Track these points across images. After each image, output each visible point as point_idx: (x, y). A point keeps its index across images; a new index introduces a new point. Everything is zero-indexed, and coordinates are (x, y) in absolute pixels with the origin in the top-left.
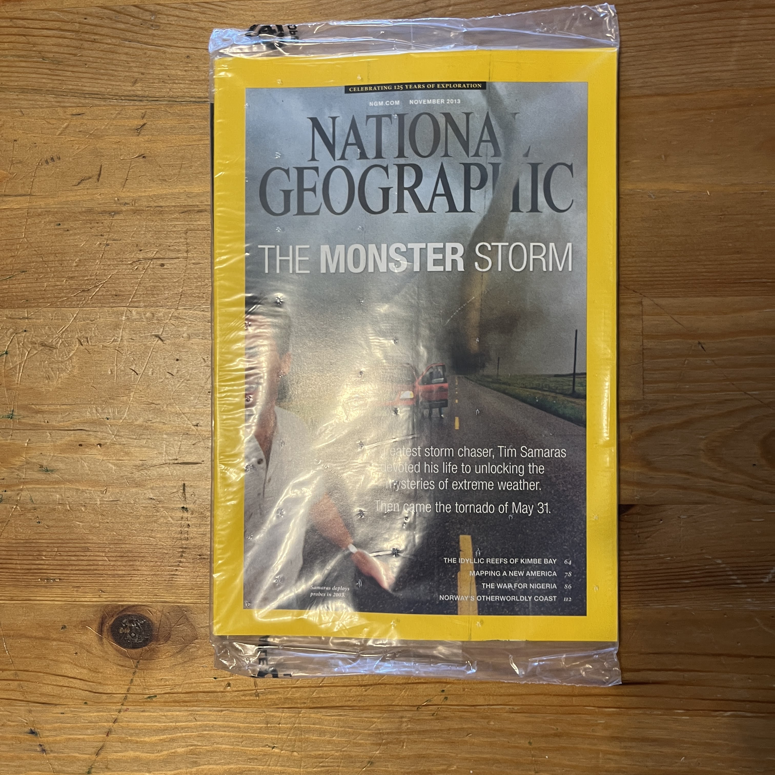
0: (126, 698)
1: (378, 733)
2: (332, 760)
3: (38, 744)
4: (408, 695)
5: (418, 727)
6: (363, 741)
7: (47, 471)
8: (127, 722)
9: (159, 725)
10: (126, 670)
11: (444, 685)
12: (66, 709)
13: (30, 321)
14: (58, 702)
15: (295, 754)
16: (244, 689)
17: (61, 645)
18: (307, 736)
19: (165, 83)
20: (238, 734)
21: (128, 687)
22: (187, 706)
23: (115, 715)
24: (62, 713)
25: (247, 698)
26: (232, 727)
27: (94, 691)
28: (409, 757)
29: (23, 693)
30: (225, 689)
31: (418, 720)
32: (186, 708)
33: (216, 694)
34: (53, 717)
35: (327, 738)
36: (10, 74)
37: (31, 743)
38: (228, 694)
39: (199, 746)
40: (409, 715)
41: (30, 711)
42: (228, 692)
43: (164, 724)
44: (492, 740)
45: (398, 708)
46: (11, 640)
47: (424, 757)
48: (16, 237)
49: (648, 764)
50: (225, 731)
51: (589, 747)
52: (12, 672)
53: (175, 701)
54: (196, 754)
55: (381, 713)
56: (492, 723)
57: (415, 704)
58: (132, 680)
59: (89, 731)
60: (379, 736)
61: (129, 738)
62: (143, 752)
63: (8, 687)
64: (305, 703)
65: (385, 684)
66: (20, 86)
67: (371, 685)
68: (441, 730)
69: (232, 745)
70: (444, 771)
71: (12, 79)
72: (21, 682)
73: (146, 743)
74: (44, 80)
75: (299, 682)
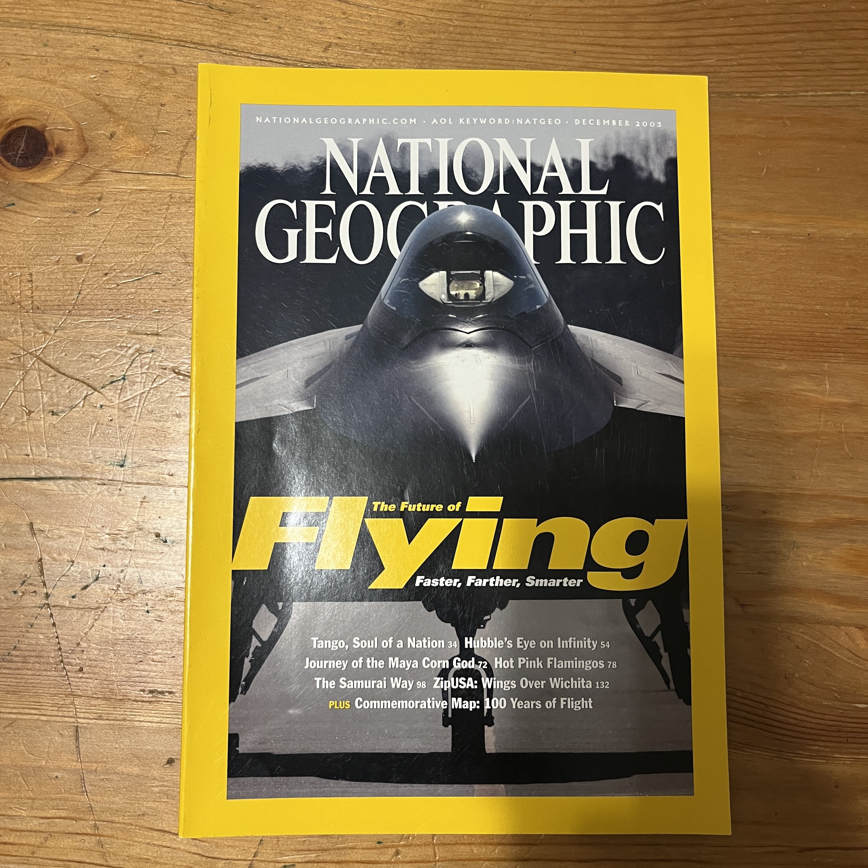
7: (166, 542)
13: (160, 338)
16: (419, 859)
17: (165, 786)
19: (367, 52)
21: (255, 850)
27: (207, 855)
29: (104, 854)
30: (392, 858)
36: (162, 19)
42: (396, 863)
46: (92, 777)
48: (153, 228)
52: (90, 822)
63: (81, 845)
66: (175, 36)
71: (166, 26)
72: (102, 838)
74: (209, 33)
75: (497, 851)
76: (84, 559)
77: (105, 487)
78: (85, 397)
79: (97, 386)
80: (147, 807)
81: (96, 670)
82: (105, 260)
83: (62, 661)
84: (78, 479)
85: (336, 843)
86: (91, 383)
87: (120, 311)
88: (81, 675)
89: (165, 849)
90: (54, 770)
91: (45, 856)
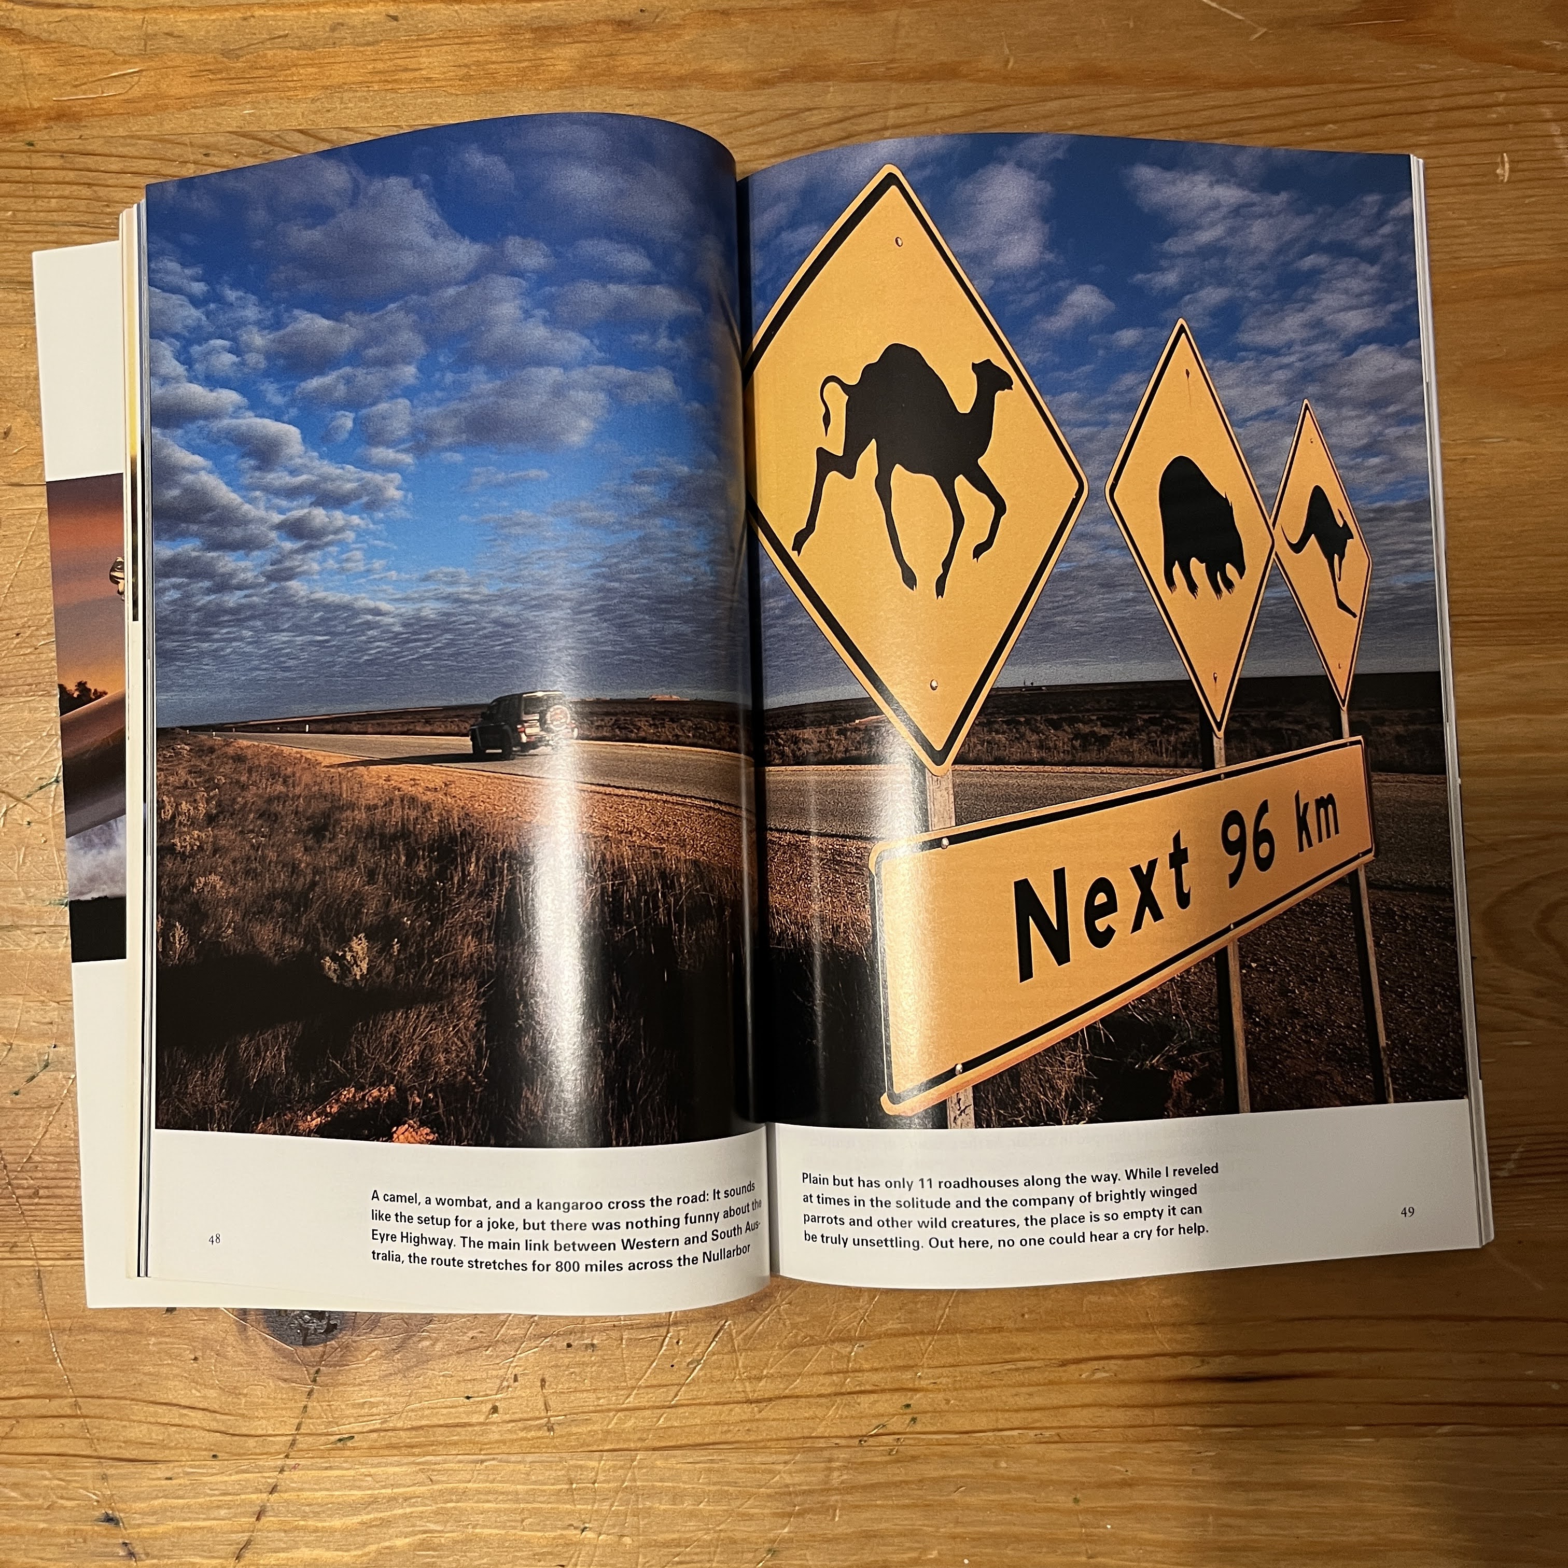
0: (293, 1443)
1: (784, 1494)
2: (698, 1550)
3: (121, 1541)
4: (841, 1417)
5: (863, 1479)
6: (757, 1511)
8: (293, 1489)
9: (358, 1493)
10: (294, 1389)
11: (910, 1394)
12: (176, 1470)
14: (159, 1457)
15: (627, 1540)
16: (525, 1416)
17: (166, 1343)
18: (648, 1504)
20: (515, 1506)
21: (297, 1421)
22: (414, 1455)
23: (272, 1477)
24: (167, 1479)
25: (533, 1434)
26: (503, 1493)
27: (231, 1431)
28: (846, 1538)
29: (91, 1441)
30: (487, 1418)
31: (862, 1463)
32: (412, 1459)
33: (470, 1429)
34: (150, 1487)
35: (687, 1505)
37: (105, 1540)
38: (494, 1428)
39: (439, 1532)
40: (843, 1455)
41: (104, 1477)
42: (494, 1423)
43: (369, 1492)
44: (1006, 1496)
45: (821, 1443)
46: (66, 1338)
47: (875, 1536)
49: (1300, 1532)
50: (488, 1501)
51: (1187, 1503)
52: (70, 1400)
53: (390, 1446)
54: (434, 1550)
55: (790, 1453)
56: (1003, 1465)
57: (854, 1433)
58: (305, 1407)
59: (223, 1512)
60: (788, 1498)
61: (302, 1523)
62: (328, 1549)
63: (59, 1431)
64: (643, 1440)
65: (797, 1397)
67: (770, 1400)
68: (906, 1482)
69: (504, 1528)
70: (916, 1561)
72: (87, 1420)
73: (333, 1531)
75: (631, 1399)
76: (25, 1040)
77: (44, 936)
78: (5, 813)
79: (21, 796)
80: (145, 1374)
81: (58, 1192)
82: (15, 614)
83: (9, 1184)
84: (7, 927)
85: (408, 1404)
86: (11, 792)
87: (42, 686)
88: (36, 1200)
89: (174, 1429)
90: (13, 1332)
91: (12, 1450)
